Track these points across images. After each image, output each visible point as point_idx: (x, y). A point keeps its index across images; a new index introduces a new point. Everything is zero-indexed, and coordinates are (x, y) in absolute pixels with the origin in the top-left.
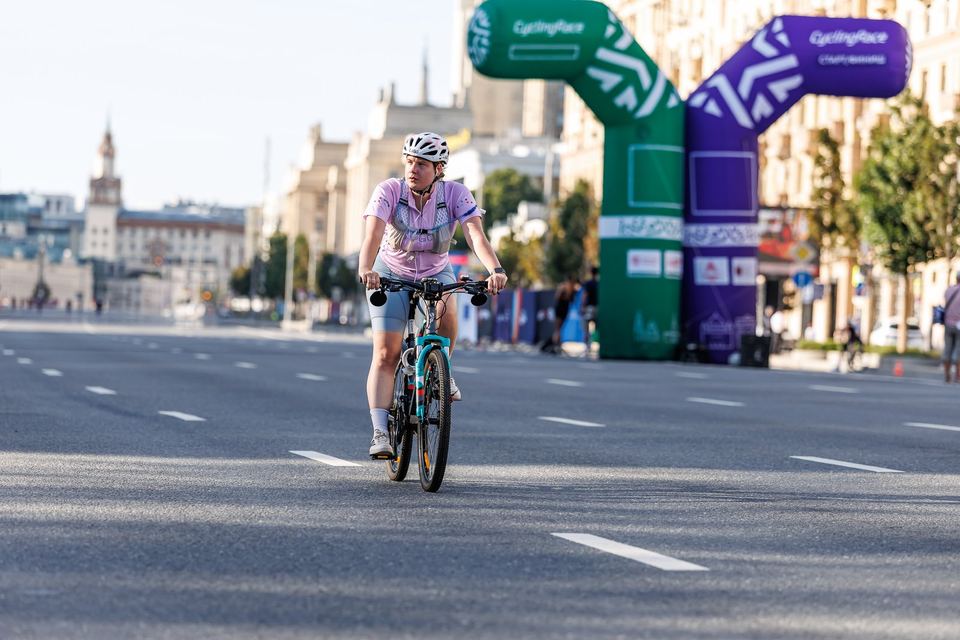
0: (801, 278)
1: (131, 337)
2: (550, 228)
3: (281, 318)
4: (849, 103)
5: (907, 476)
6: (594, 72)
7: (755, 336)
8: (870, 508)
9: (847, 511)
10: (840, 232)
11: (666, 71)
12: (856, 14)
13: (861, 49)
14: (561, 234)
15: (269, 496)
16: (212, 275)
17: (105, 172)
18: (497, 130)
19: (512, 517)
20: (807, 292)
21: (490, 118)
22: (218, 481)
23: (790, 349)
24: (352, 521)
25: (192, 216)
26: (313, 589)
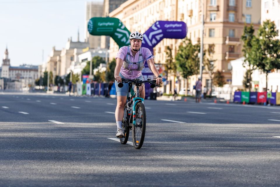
0: (164, 80)
1: (12, 95)
2: (107, 69)
3: (47, 90)
4: (174, 40)
5: (187, 124)
6: (116, 34)
7: (153, 93)
8: (179, 131)
9: (173, 132)
10: (172, 69)
12: (175, 20)
13: (176, 28)
14: (110, 71)
15: (43, 131)
16: (31, 81)
17: (6, 58)
18: (95, 47)
19: (98, 134)
20: (165, 83)
21: (93, 44)
22: (32, 127)
24: (62, 136)
25: (26, 68)
26: (53, 151)
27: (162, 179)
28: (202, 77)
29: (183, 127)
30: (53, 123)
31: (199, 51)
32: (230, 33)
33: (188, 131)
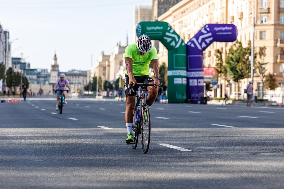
0: (214, 83)
3: (96, 96)
4: (224, 43)
5: (239, 128)
6: (165, 38)
7: (203, 97)
8: (230, 136)
9: (225, 137)
10: (222, 73)
11: (182, 37)
12: (225, 23)
13: (226, 31)
15: (92, 137)
17: (55, 62)
20: (215, 87)
22: (81, 134)
23: (212, 100)
24: (111, 142)
25: (75, 73)
26: (102, 158)
27: (213, 186)
28: (253, 81)
29: (235, 132)
30: (102, 129)
31: (250, 54)
32: (281, 35)
33: (240, 136)
